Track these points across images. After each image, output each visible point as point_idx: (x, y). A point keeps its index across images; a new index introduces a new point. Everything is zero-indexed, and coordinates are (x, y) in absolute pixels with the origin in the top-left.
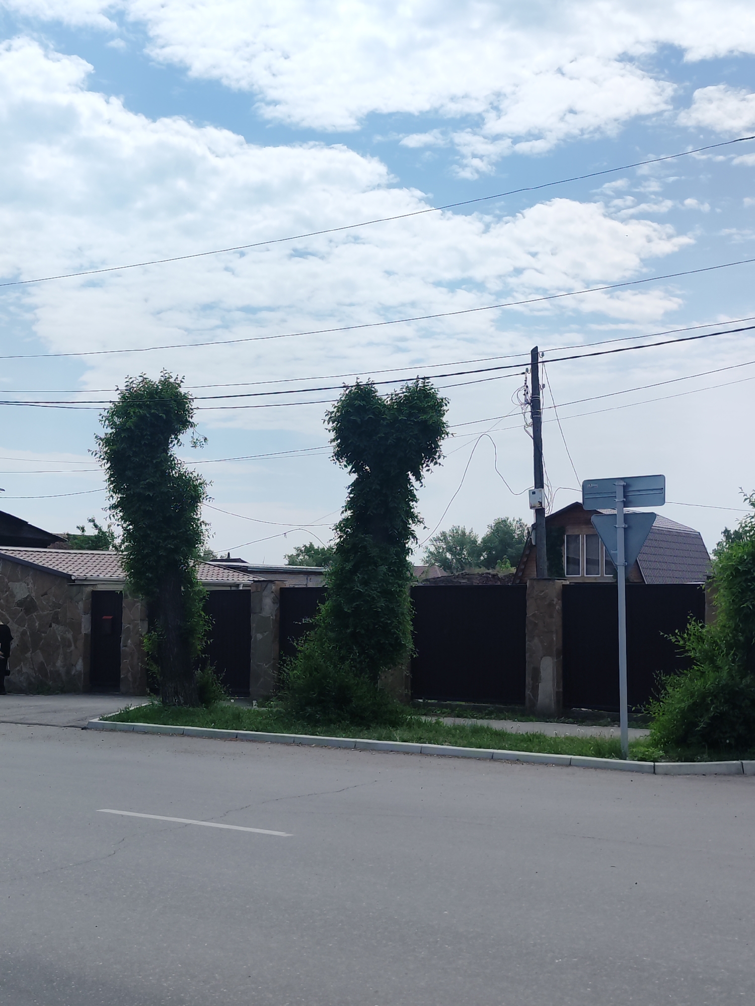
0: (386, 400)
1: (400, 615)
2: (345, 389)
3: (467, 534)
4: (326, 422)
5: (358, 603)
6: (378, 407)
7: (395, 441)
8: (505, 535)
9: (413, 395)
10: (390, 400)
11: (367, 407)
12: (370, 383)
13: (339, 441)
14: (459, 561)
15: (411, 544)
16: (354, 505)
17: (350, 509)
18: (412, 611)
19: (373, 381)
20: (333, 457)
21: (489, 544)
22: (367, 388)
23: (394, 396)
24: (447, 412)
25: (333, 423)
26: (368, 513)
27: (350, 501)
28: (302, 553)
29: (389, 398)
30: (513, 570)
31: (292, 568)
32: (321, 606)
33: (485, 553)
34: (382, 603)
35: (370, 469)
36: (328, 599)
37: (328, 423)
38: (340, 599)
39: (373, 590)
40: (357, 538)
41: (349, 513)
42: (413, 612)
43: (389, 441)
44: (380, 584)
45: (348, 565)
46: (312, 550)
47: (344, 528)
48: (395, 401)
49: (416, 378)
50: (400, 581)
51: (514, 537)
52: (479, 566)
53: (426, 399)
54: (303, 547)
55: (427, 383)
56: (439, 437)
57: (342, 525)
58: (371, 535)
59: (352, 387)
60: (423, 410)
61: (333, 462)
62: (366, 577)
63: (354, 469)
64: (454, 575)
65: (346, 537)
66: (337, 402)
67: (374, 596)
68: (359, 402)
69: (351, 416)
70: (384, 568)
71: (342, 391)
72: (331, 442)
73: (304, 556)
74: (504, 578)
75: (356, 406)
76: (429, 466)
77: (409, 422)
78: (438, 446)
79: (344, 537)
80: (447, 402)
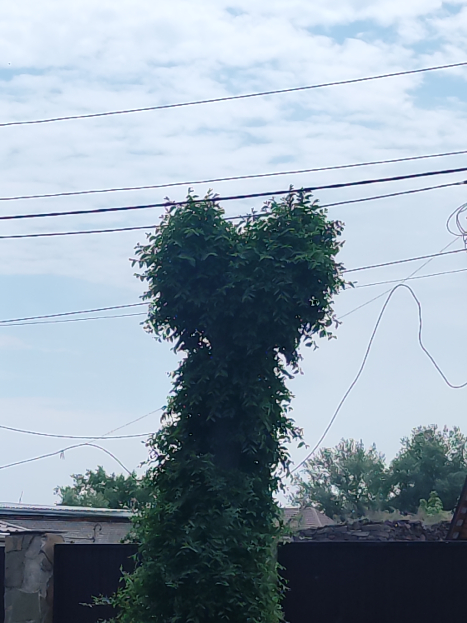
0: (237, 226)
1: (262, 593)
2: (169, 208)
3: (366, 453)
4: (137, 264)
5: (189, 572)
6: (225, 239)
7: (253, 296)
8: (432, 457)
9: (285, 218)
10: (245, 227)
11: (206, 239)
12: (211, 197)
13: (158, 295)
14: (353, 499)
15: (278, 471)
16: (182, 405)
17: (176, 411)
18: (282, 587)
19: (216, 195)
20: (147, 321)
21: (404, 471)
22: (207, 206)
23: (251, 219)
24: (341, 245)
25: (148, 266)
26: (208, 418)
27: (176, 397)
28: (86, 484)
29: (244, 224)
30: (447, 516)
31: (72, 511)
32: (128, 578)
33: (398, 486)
34: (231, 572)
35: (210, 342)
36: (139, 565)
37: (141, 266)
38: (159, 564)
39: (216, 550)
40: (189, 461)
41: (174, 418)
42: (284, 588)
43: (244, 297)
44: (227, 540)
45: (173, 507)
46: (102, 480)
47: (166, 443)
48: (254, 228)
49: (288, 189)
50: (261, 533)
51: (446, 459)
52: (389, 509)
53: (306, 226)
54: (87, 474)
55: (307, 197)
56: (329, 289)
57: (163, 438)
58: (212, 456)
59: (180, 204)
60: (300, 245)
61: (148, 330)
62: (203, 527)
63: (183, 343)
64: (346, 524)
65: (170, 458)
66: (155, 229)
67: (218, 558)
68: (193, 230)
69: (179, 254)
70: (234, 512)
71: (163, 211)
72: (144, 297)
73: (89, 490)
74: (431, 530)
75: (188, 236)
76: (311, 338)
77: (277, 265)
78: (325, 304)
79: (167, 458)
80: (339, 229)
